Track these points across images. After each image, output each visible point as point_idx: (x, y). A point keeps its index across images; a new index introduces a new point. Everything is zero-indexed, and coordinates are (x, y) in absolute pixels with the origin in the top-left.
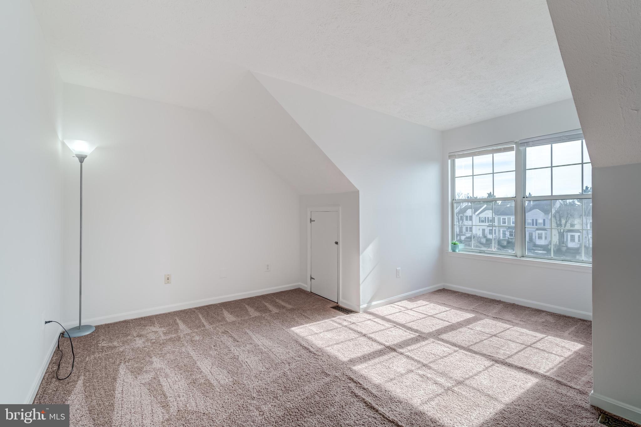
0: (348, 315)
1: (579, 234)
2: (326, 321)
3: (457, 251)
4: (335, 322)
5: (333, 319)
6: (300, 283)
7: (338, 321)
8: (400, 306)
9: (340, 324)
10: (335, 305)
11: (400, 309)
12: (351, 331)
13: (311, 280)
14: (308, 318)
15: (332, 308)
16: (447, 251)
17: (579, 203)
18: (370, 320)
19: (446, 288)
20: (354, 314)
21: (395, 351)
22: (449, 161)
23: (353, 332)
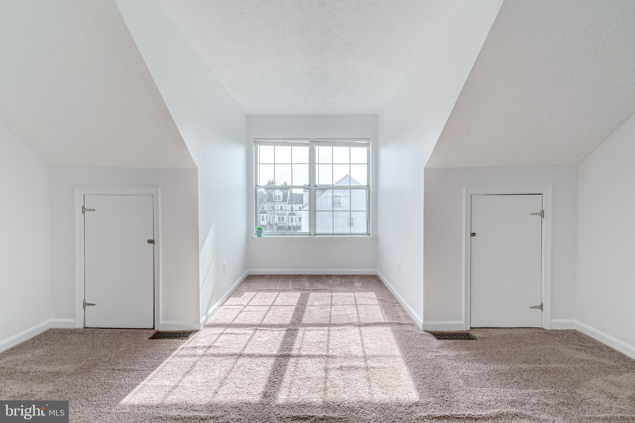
0: (190, 340)
1: (266, 215)
2: (167, 361)
3: (262, 235)
4: (183, 356)
5: (175, 353)
6: (51, 320)
7: (185, 352)
8: (234, 305)
9: (194, 356)
10: (152, 332)
11: (238, 309)
12: (220, 359)
13: (84, 308)
14: (133, 370)
15: (150, 339)
16: (252, 236)
17: (265, 192)
18: (221, 334)
19: (251, 274)
20: (195, 335)
21: (292, 356)
22: (254, 146)
23: (224, 358)
